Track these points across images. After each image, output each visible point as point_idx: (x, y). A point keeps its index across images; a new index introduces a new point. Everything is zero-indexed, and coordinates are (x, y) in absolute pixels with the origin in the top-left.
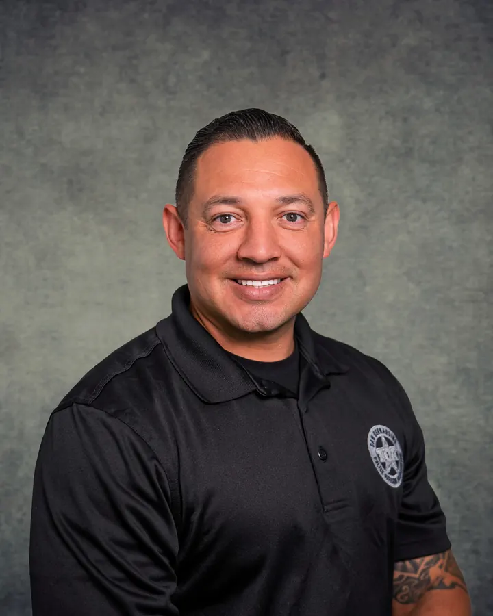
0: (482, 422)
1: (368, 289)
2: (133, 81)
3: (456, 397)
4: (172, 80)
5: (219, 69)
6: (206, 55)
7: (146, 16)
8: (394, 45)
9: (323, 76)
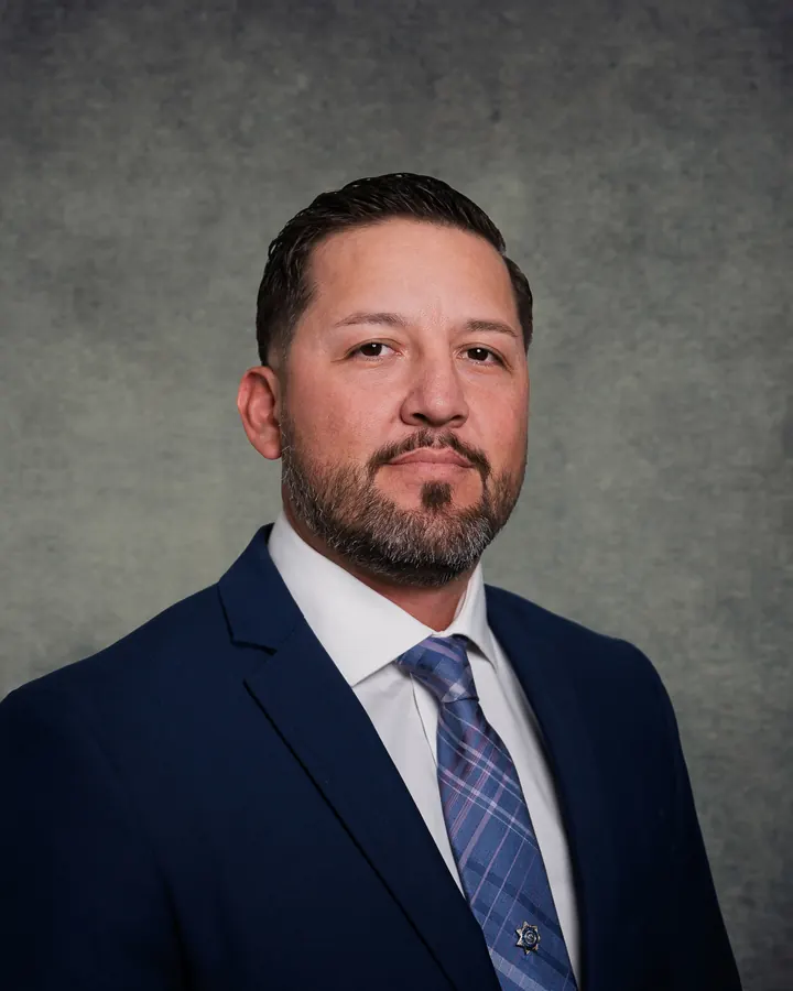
0: (757, 688)
1: (570, 467)
2: (181, 124)
3: (716, 647)
4: (247, 123)
5: (325, 104)
6: (302, 81)
7: (204, 16)
8: (613, 65)
9: (496, 117)
